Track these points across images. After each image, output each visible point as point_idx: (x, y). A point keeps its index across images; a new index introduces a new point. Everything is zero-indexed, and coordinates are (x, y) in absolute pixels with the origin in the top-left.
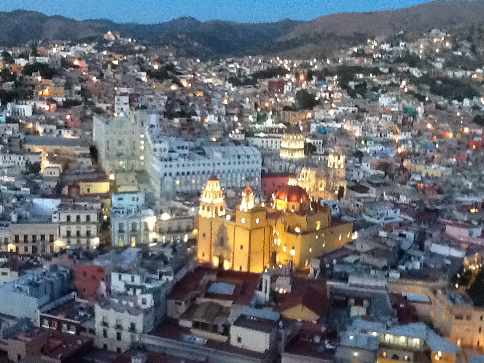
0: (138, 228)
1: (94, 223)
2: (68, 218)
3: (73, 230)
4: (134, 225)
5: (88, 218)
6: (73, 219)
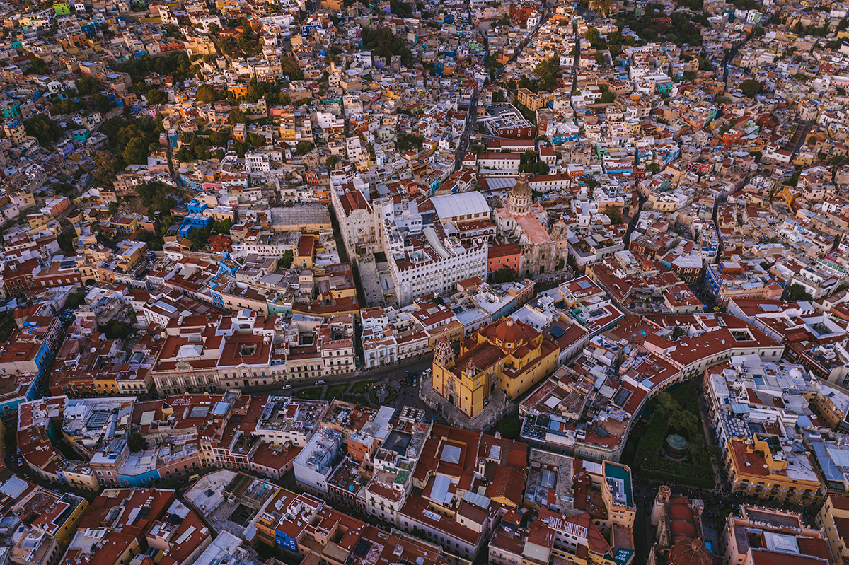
1: (350, 355)
2: (330, 353)
3: (335, 361)
4: (382, 352)
5: (346, 352)
6: (334, 354)
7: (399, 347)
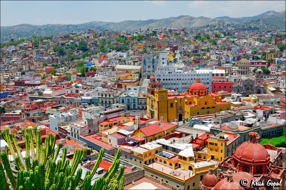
0: (130, 101)
2: (102, 95)
3: (104, 101)
4: (128, 100)
5: (110, 95)
7: (139, 99)
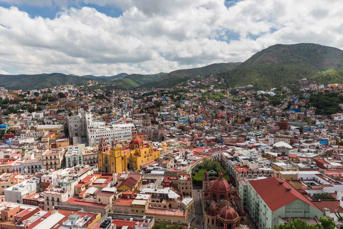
3: (49, 162)
4: (75, 158)
5: (55, 157)
6: (49, 158)
7: (84, 156)
